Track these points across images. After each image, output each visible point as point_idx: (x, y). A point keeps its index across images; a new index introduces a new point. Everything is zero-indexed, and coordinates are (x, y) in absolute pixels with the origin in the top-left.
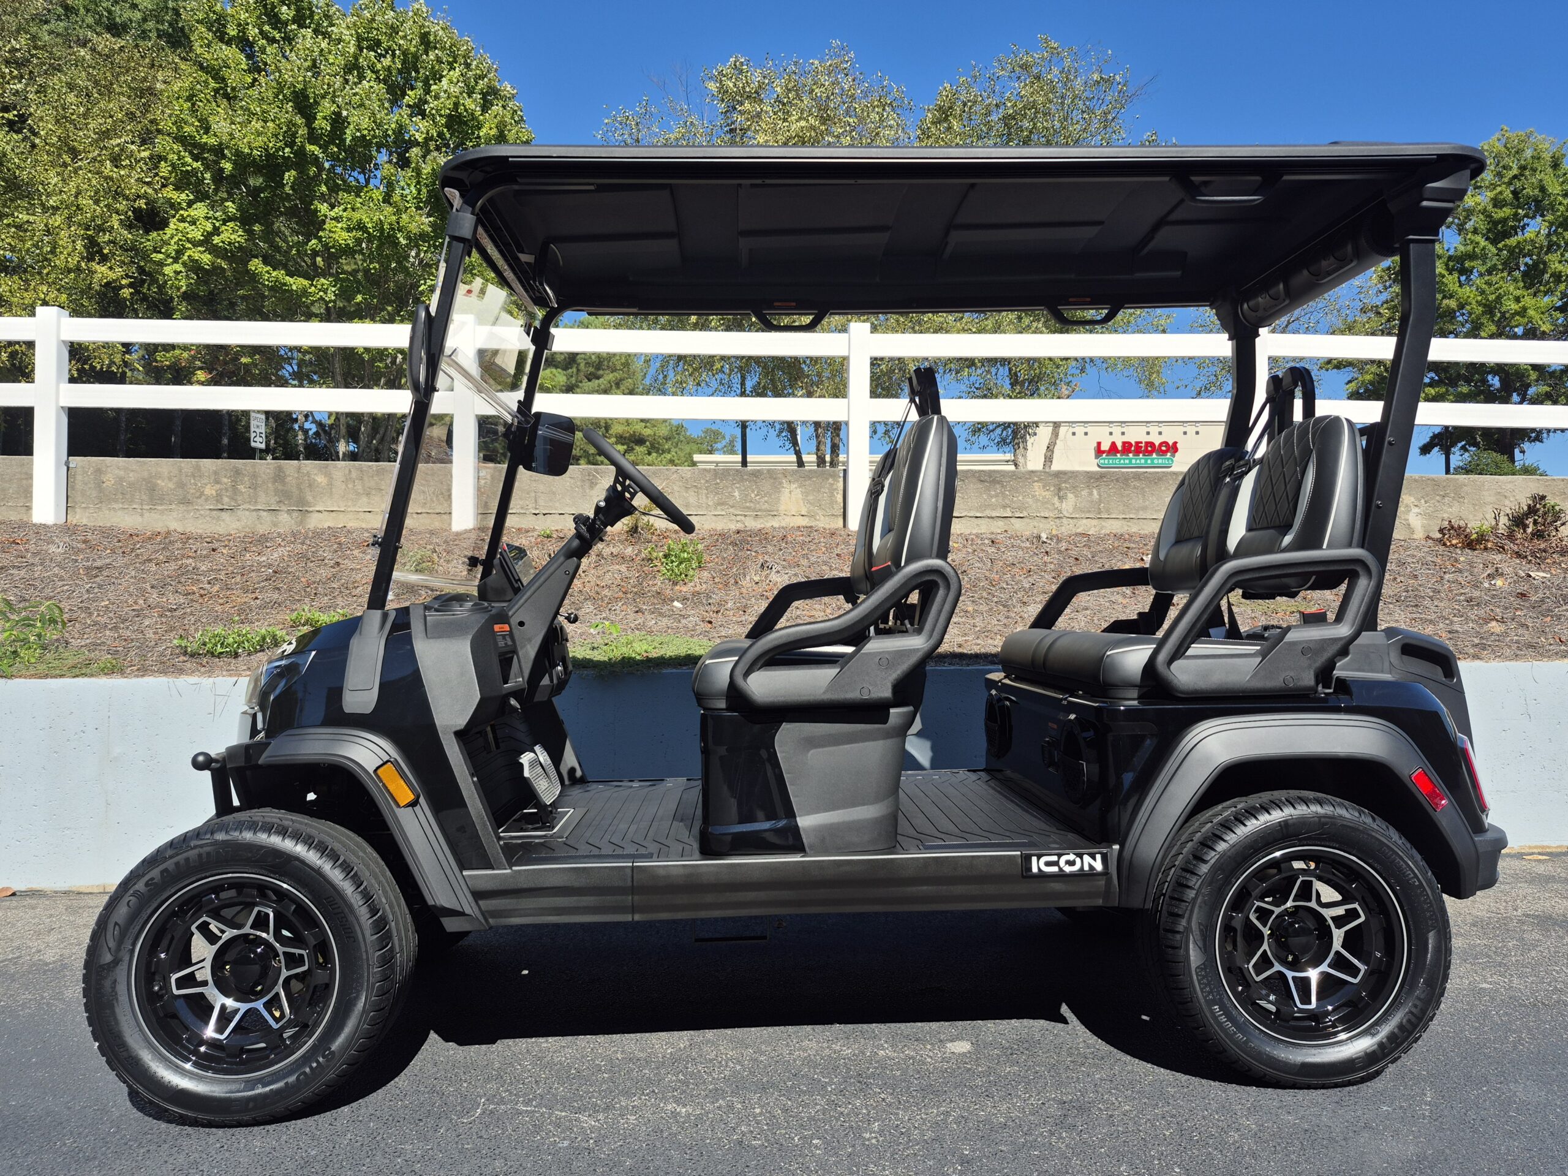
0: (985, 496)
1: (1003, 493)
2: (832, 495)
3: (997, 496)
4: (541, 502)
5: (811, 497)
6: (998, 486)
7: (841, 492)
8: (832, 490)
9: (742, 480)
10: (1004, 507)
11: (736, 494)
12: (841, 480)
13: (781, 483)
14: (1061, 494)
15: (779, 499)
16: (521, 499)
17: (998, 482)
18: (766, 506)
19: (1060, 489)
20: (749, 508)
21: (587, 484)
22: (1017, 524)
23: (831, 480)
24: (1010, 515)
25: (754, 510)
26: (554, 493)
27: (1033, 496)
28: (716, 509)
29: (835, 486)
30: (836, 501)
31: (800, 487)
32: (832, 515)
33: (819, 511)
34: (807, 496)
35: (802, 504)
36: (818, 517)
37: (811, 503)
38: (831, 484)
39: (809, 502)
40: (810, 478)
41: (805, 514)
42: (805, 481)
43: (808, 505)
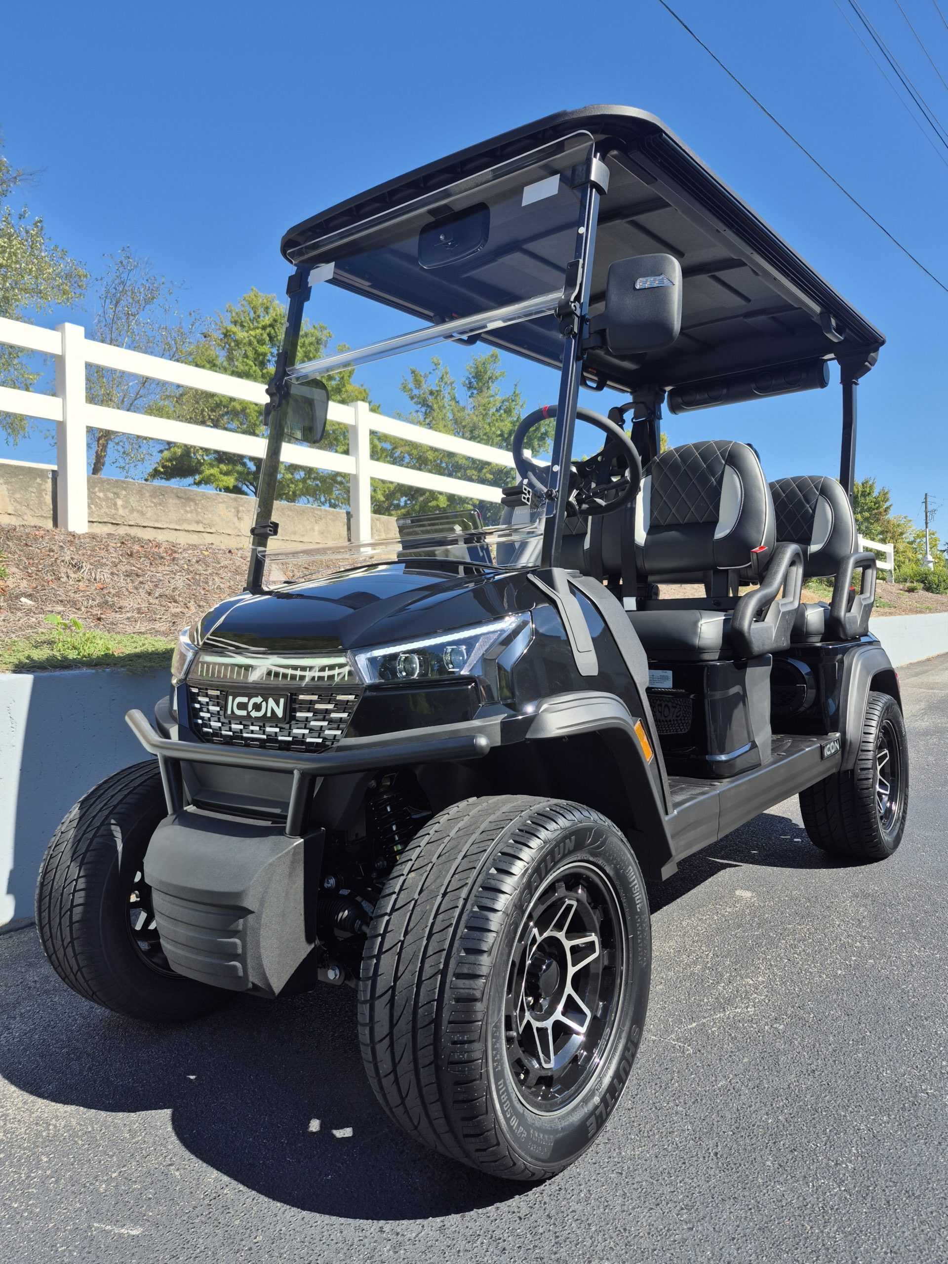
0: (182, 512)
1: (196, 510)
2: (40, 496)
3: (191, 512)
5: (17, 496)
6: (192, 504)
7: (50, 493)
8: (40, 491)
10: (198, 522)
12: (50, 481)
14: (240, 515)
17: (193, 500)
19: (238, 511)
22: (209, 539)
23: (38, 480)
24: (202, 529)
27: (220, 515)
29: (43, 487)
30: (45, 503)
31: (5, 483)
32: (42, 516)
33: (26, 511)
34: (13, 494)
35: (8, 500)
36: (26, 518)
37: (18, 502)
38: (40, 485)
39: (16, 500)
40: (16, 476)
41: (13, 513)
42: (11, 477)
43: (15, 504)
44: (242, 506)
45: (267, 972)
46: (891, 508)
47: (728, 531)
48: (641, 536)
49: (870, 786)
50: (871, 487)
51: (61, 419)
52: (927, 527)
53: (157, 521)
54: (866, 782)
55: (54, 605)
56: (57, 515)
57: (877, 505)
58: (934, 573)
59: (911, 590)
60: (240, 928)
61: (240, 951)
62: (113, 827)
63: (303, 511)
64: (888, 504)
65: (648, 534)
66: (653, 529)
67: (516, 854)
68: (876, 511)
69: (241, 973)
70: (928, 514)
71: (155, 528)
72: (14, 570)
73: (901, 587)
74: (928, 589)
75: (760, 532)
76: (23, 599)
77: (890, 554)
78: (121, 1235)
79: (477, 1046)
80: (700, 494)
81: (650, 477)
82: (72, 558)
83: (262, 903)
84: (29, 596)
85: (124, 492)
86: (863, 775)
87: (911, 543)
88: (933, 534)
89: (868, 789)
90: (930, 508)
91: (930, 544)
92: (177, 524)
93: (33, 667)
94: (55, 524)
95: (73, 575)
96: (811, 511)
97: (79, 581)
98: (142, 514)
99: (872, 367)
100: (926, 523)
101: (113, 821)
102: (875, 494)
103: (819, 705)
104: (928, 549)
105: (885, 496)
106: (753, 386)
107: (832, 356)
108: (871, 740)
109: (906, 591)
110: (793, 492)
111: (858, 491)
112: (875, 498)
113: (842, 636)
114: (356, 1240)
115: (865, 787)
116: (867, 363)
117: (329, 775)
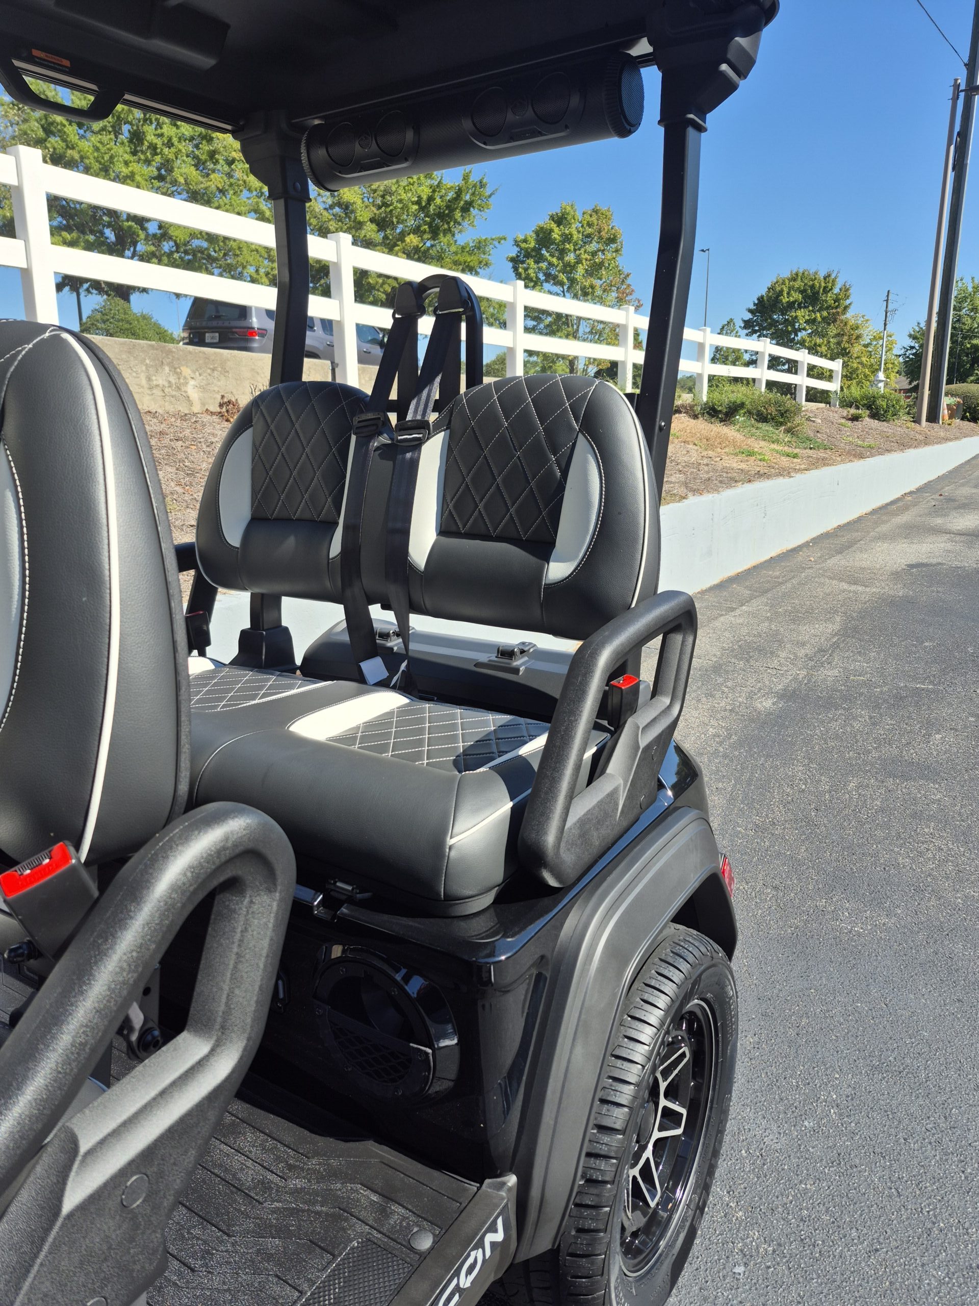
46: (851, 307)
50: (833, 281)
52: (885, 329)
57: (837, 304)
58: (883, 397)
59: (855, 418)
64: (848, 302)
68: (834, 311)
70: (888, 314)
73: (845, 414)
74: (875, 416)
77: (837, 372)
87: (866, 346)
88: (891, 336)
90: (890, 308)
91: (886, 347)
100: (885, 325)
102: (836, 290)
104: (884, 353)
105: (846, 290)
108: (638, 1058)
109: (850, 419)
110: (526, 421)
111: (820, 287)
112: (836, 294)
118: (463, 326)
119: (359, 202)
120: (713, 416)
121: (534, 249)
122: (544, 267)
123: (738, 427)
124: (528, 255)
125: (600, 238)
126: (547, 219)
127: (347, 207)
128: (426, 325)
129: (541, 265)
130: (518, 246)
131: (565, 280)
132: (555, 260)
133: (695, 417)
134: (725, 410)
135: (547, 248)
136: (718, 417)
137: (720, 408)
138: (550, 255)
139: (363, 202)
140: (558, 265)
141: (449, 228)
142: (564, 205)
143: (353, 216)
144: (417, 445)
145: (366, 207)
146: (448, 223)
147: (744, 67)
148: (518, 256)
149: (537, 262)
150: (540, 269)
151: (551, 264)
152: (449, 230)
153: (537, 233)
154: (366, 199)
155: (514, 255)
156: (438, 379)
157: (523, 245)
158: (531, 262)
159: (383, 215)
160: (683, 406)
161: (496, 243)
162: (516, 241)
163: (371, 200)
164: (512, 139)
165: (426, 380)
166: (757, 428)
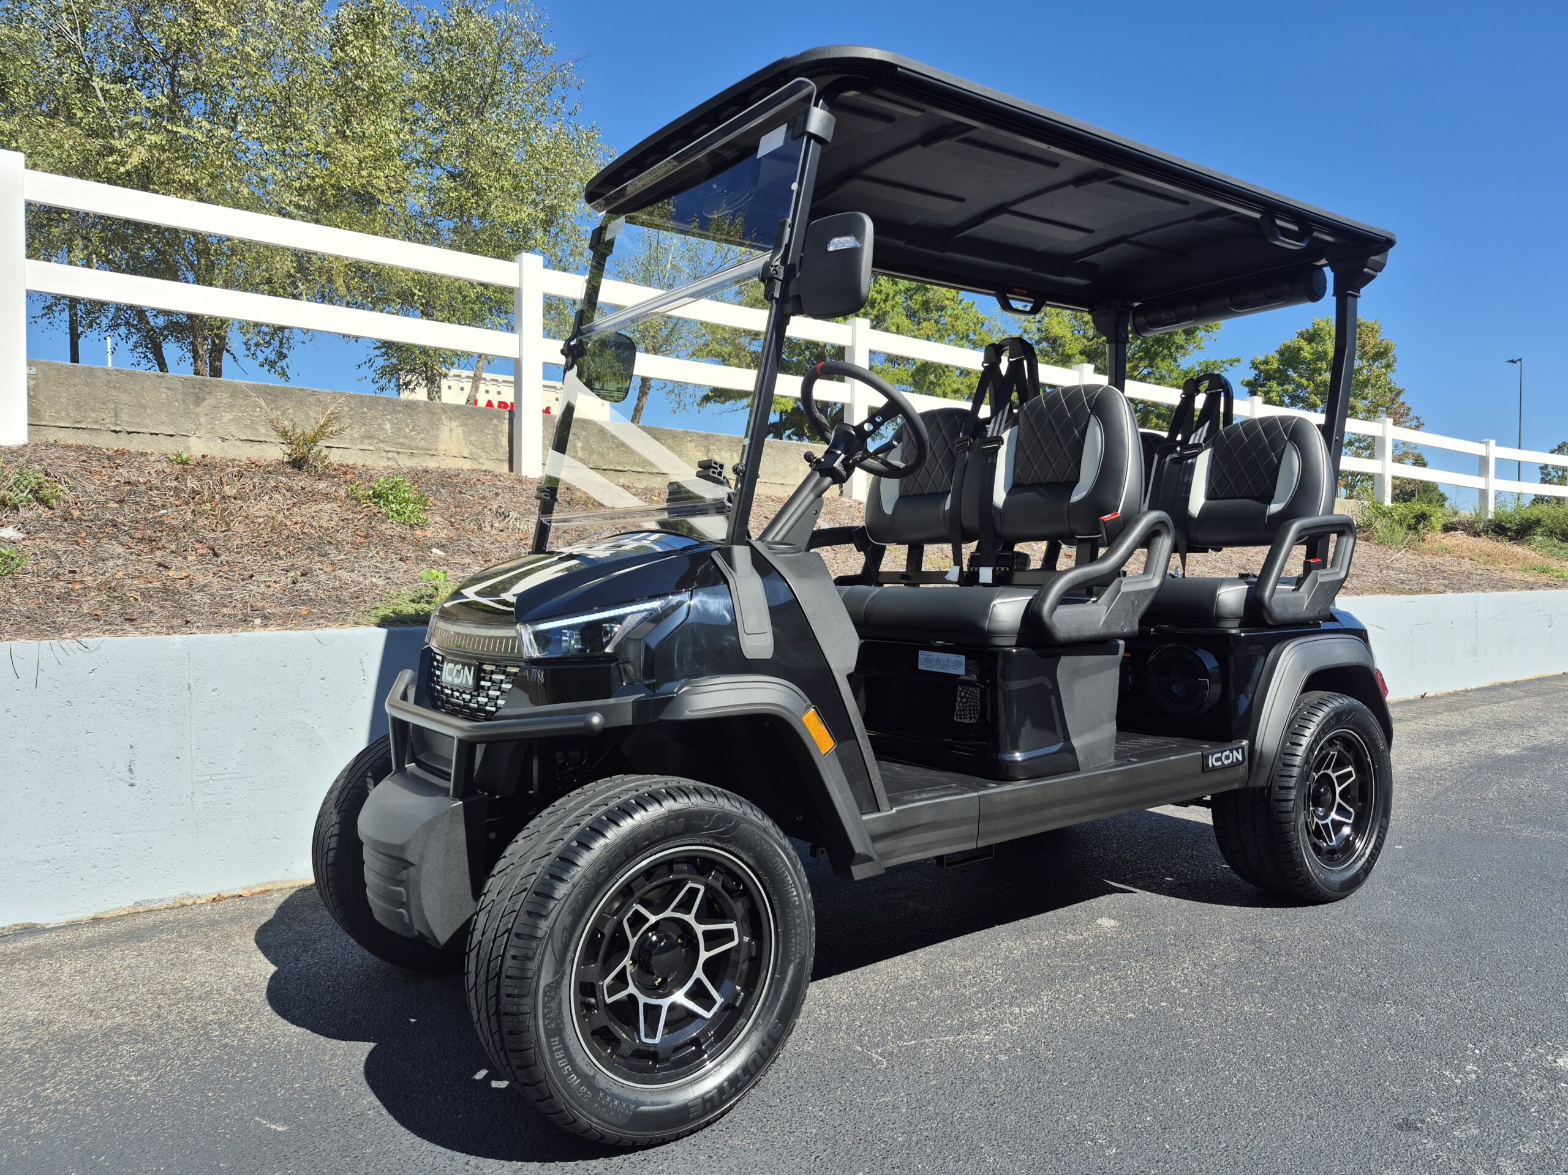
2: (496, 438)
4: (124, 417)
5: (473, 438)
7: (506, 435)
8: (497, 433)
9: (395, 411)
11: (388, 427)
12: (507, 422)
13: (440, 419)
15: (437, 437)
16: (94, 410)
18: (422, 444)
20: (402, 444)
21: (191, 399)
23: (495, 421)
25: (409, 447)
26: (143, 406)
28: (362, 442)
29: (500, 429)
30: (501, 445)
31: (462, 425)
32: (497, 459)
33: (482, 454)
34: (469, 436)
35: (464, 444)
36: (481, 461)
37: (473, 445)
38: (496, 426)
39: (471, 443)
40: (473, 417)
41: (468, 456)
42: (467, 419)
43: (471, 447)
44: (713, 444)
45: (430, 922)
47: (1084, 494)
48: (999, 496)
49: (1289, 809)
51: (517, 356)
53: (619, 463)
54: (1284, 804)
55: (464, 556)
56: (512, 461)
60: (405, 878)
61: (405, 900)
62: (368, 779)
63: (786, 448)
65: (1008, 495)
66: (1015, 488)
67: (600, 830)
69: (407, 920)
71: (616, 471)
72: (438, 519)
75: (1118, 497)
76: (435, 550)
78: (269, 1129)
79: (526, 1001)
80: (1062, 448)
81: (1016, 427)
82: (500, 507)
83: (422, 857)
84: (441, 546)
85: (584, 433)
86: (1282, 794)
89: (1288, 812)
92: (639, 466)
93: (397, 621)
94: (511, 469)
95: (496, 525)
96: (1276, 461)
97: (501, 531)
98: (602, 455)
99: (1379, 274)
101: (369, 774)
103: (1226, 703)
106: (1228, 301)
107: (1324, 261)
110: (1258, 436)
113: (1270, 622)
114: (442, 1166)
115: (1283, 809)
116: (1366, 270)
117: (492, 743)
118: (1222, 399)
119: (1069, 335)
120: (1500, 534)
121: (1277, 370)
122: (1290, 389)
123: (1534, 546)
124: (1269, 377)
125: (1365, 353)
126: (1295, 338)
127: (1055, 341)
128: (1200, 401)
129: (1286, 387)
130: (1256, 368)
131: (1319, 402)
132: (1304, 381)
133: (1477, 534)
134: (1515, 527)
135: (1295, 369)
136: (1506, 535)
137: (1508, 525)
138: (1299, 376)
139: (1073, 335)
140: (1308, 387)
141: (1171, 353)
142: (1317, 320)
143: (1060, 350)
144: (1195, 455)
145: (1076, 340)
146: (1169, 348)
147: (1379, 267)
148: (1256, 380)
149: (1280, 384)
150: (1285, 391)
151: (1299, 386)
152: (1171, 355)
153: (1281, 353)
154: (1076, 332)
155: (1251, 379)
156: (1207, 424)
157: (1263, 367)
158: (1274, 384)
159: (1095, 346)
160: (1460, 523)
161: (1227, 366)
162: (1254, 364)
163: (1081, 332)
164: (1252, 307)
165: (1200, 424)
166: (1560, 548)
